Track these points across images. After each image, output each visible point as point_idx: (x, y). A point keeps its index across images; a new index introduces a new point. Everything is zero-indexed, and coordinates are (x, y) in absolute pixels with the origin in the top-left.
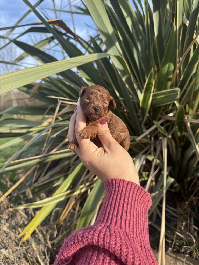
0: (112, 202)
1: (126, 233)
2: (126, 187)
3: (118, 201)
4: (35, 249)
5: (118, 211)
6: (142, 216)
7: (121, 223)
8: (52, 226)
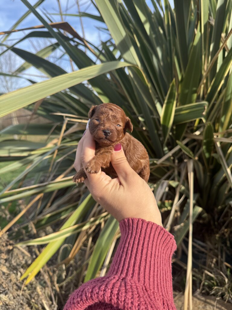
0: (128, 247)
1: (145, 287)
2: (145, 228)
3: (136, 246)
4: (40, 293)
5: (135, 259)
6: (165, 264)
7: (139, 274)
8: (60, 266)
